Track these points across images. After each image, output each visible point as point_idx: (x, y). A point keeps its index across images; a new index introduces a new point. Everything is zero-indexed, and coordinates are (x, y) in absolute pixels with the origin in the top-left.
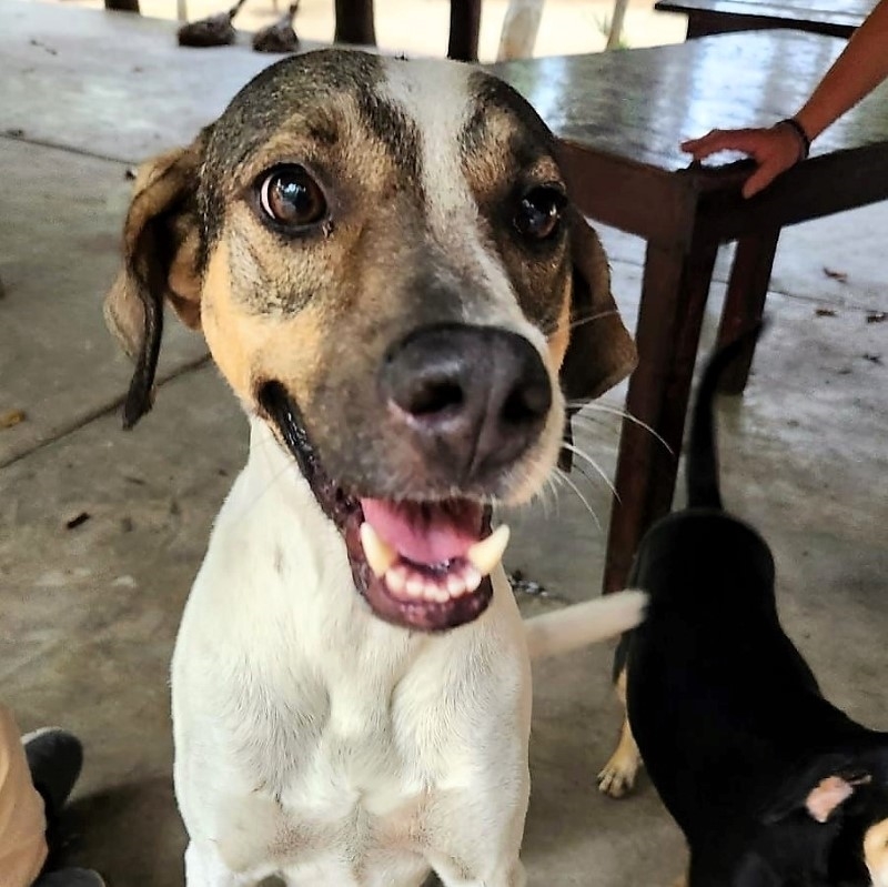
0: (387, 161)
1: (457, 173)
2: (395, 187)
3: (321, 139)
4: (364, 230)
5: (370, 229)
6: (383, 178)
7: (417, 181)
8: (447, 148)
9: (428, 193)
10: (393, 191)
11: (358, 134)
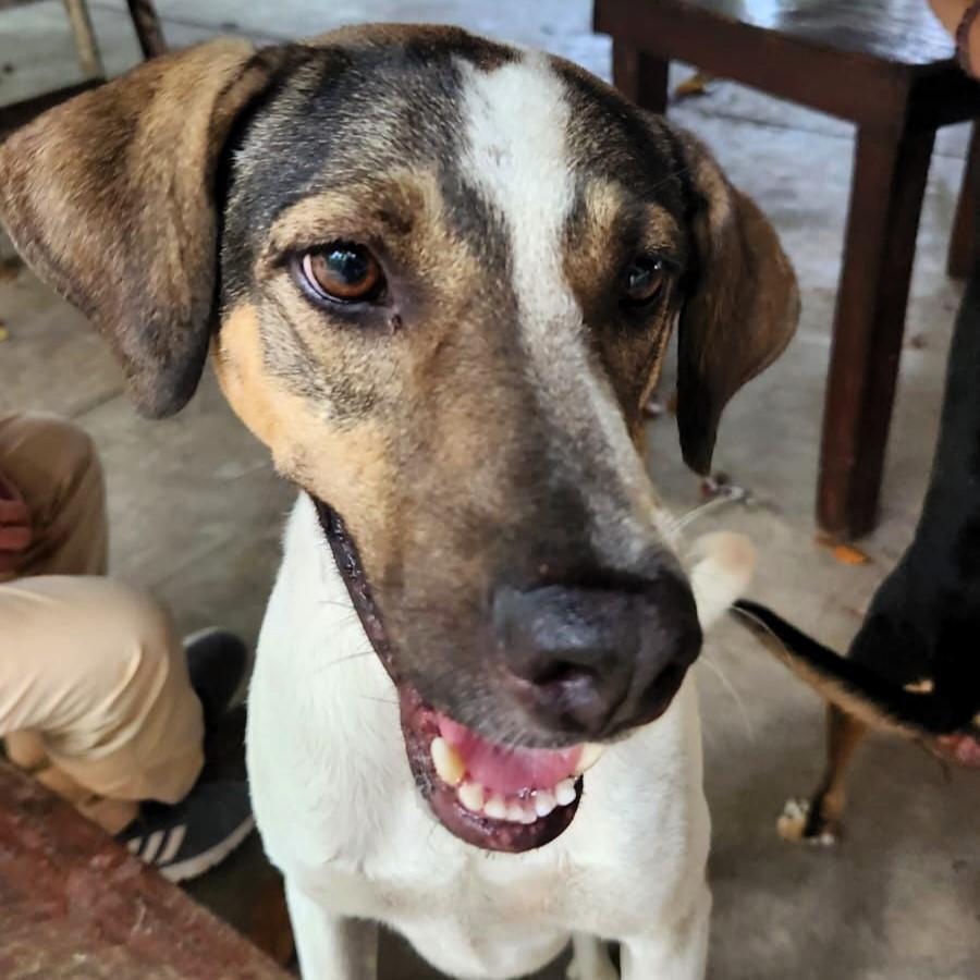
0: (468, 263)
1: (558, 272)
2: (478, 293)
3: (391, 225)
4: (441, 345)
5: (449, 344)
6: (463, 283)
7: (508, 284)
8: (544, 243)
9: (522, 299)
10: (476, 299)
11: (437, 231)
